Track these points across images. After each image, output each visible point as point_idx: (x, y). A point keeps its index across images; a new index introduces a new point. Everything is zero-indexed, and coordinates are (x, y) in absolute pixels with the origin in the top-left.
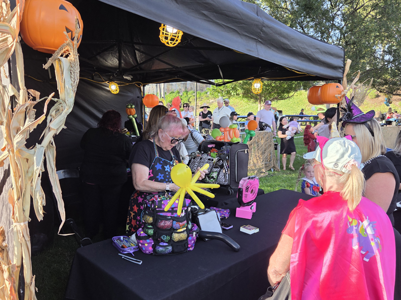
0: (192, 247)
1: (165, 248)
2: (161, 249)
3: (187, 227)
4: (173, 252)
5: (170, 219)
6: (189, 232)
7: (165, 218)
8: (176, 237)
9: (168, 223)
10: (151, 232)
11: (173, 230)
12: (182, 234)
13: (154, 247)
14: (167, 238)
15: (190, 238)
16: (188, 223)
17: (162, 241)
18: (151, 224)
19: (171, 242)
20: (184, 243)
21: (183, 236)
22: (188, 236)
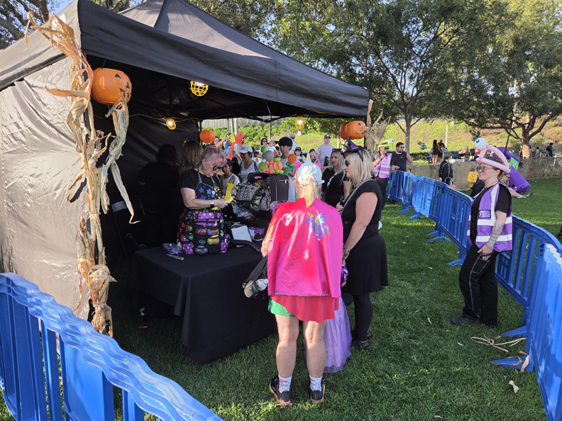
0: (224, 250)
1: (202, 250)
2: (199, 250)
3: (219, 234)
4: (208, 253)
6: (221, 239)
7: (202, 227)
8: (210, 241)
9: (204, 231)
10: (191, 238)
11: (208, 236)
12: (215, 240)
13: (194, 249)
14: (203, 242)
15: (222, 243)
16: (220, 231)
17: (200, 244)
18: (191, 232)
19: (206, 245)
20: (217, 246)
21: (217, 241)
22: (220, 242)
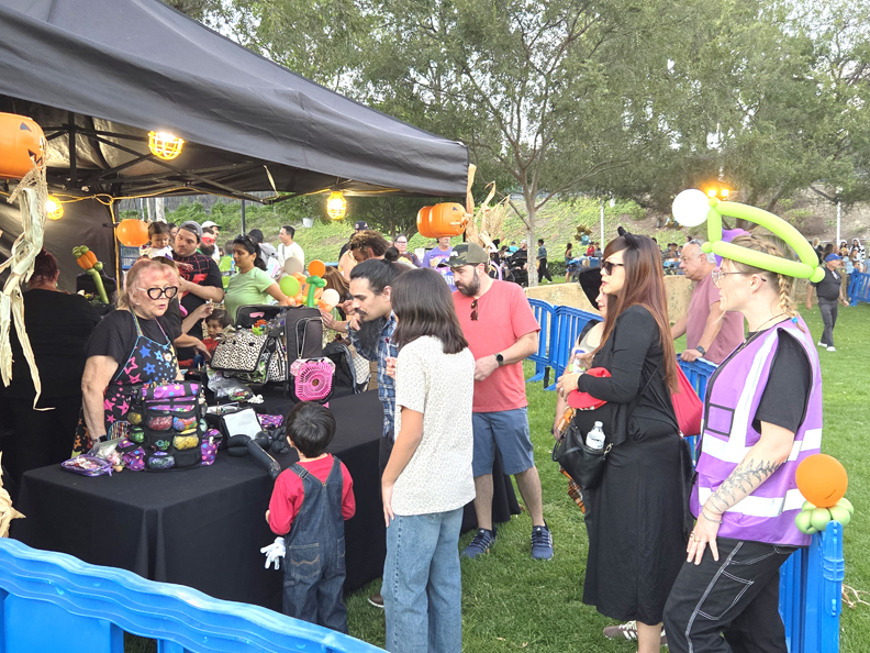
0: (208, 459)
1: (163, 460)
2: (155, 461)
3: (198, 428)
4: (175, 467)
5: (168, 415)
6: (202, 436)
7: (161, 414)
8: (180, 442)
9: (166, 421)
10: (140, 437)
11: (174, 431)
12: (188, 438)
13: (146, 460)
14: (164, 444)
15: (204, 446)
16: (198, 421)
17: (158, 449)
18: (140, 425)
19: (171, 450)
20: (193, 454)
21: (193, 441)
